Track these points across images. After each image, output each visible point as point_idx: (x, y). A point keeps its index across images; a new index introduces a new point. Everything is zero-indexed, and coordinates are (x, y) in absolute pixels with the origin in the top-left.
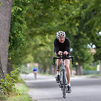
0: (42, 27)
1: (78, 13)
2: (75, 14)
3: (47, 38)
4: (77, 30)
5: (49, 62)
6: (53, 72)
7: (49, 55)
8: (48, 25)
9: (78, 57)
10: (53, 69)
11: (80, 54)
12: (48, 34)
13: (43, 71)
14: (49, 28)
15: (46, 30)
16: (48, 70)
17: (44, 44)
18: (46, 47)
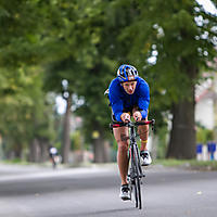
0: (9, 47)
1: (99, 11)
2: (91, 15)
3: (23, 74)
4: (95, 52)
5: (27, 133)
6: (37, 157)
7: (28, 116)
8: (23, 41)
9: (99, 118)
10: (38, 149)
11: (103, 112)
12: (23, 65)
13: (13, 154)
14: (25, 50)
15: (19, 55)
16: (26, 151)
17: (14, 87)
18: (18, 96)
